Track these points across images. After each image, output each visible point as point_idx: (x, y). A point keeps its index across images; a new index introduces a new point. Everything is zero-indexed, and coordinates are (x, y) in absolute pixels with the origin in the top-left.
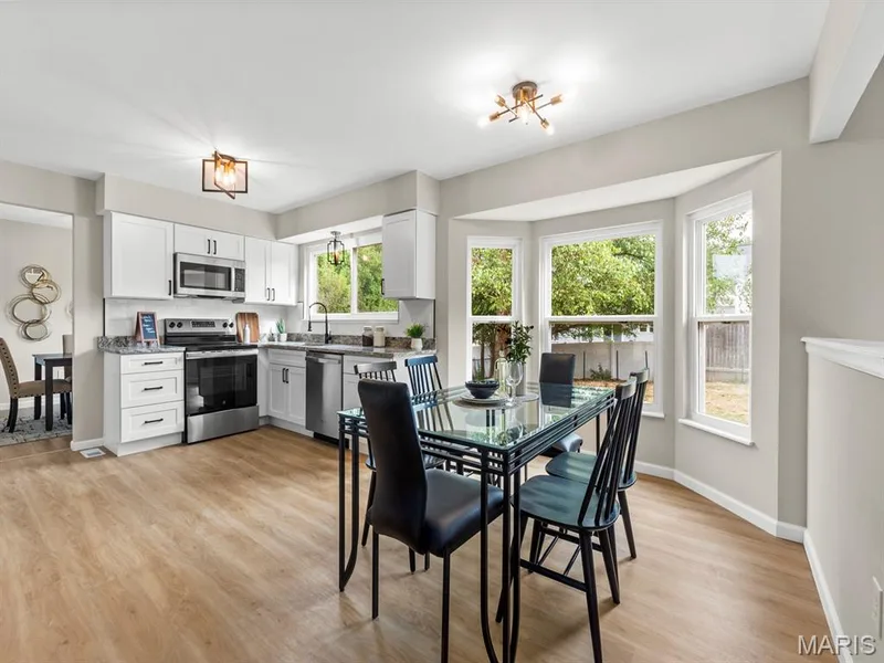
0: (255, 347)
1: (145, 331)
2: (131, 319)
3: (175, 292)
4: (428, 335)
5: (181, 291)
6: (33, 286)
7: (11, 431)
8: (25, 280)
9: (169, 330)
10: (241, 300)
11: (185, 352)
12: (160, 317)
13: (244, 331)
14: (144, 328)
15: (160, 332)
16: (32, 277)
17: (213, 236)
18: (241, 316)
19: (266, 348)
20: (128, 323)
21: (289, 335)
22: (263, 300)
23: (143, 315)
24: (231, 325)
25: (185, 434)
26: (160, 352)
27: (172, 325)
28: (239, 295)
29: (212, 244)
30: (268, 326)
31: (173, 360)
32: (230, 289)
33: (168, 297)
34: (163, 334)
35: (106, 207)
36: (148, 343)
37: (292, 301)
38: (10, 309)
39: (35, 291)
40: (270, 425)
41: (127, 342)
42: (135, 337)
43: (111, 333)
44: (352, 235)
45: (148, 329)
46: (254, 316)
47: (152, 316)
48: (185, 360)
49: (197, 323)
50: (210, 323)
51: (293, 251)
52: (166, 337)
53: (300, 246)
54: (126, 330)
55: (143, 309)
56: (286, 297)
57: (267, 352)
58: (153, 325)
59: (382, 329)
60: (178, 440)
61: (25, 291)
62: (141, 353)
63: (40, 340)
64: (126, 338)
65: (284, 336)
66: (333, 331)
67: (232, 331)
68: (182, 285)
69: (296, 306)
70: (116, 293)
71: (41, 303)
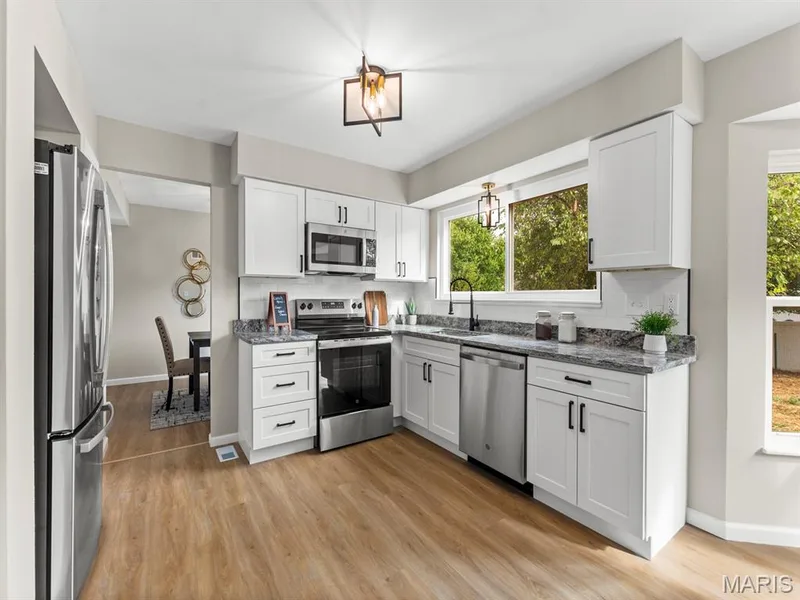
0: (389, 333)
1: (277, 314)
2: (264, 300)
3: (306, 269)
4: (679, 329)
5: (312, 266)
6: (192, 268)
7: (168, 409)
8: (186, 262)
9: (301, 312)
10: (371, 277)
11: (317, 340)
12: (291, 298)
13: (373, 312)
14: (276, 310)
15: (291, 315)
16: (192, 260)
17: (344, 201)
18: (368, 295)
19: (400, 335)
20: (262, 305)
21: (419, 317)
22: (393, 276)
23: (276, 295)
24: (360, 306)
25: (317, 439)
26: (292, 341)
27: (303, 307)
28: (369, 270)
29: (343, 211)
30: (396, 306)
31: (304, 349)
32: (361, 264)
33: (299, 274)
34: (294, 316)
35: (240, 172)
36: (280, 328)
37: (422, 277)
38: (175, 290)
39: (194, 272)
40: (404, 429)
41: (260, 326)
42: (267, 321)
43: (246, 316)
44: (510, 186)
45: (280, 312)
46: (381, 295)
47: (284, 296)
48: (317, 350)
49: (326, 304)
50: (339, 304)
51: (423, 217)
52: (297, 320)
53: (431, 212)
54: (259, 313)
55: (276, 289)
56: (417, 273)
57: (401, 340)
58: (284, 306)
59: (573, 317)
60: (310, 446)
61: (185, 272)
62: (273, 342)
63: (197, 316)
64: (259, 321)
65: (414, 319)
66: (481, 315)
67: (361, 313)
68: (314, 261)
69: (426, 283)
70: (249, 271)
71: (198, 283)
